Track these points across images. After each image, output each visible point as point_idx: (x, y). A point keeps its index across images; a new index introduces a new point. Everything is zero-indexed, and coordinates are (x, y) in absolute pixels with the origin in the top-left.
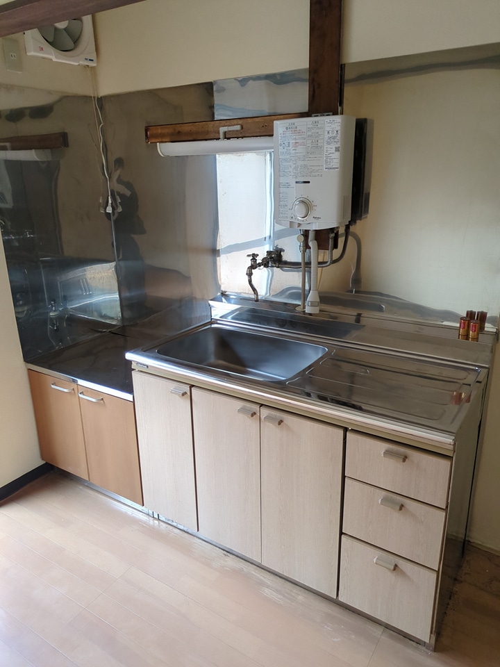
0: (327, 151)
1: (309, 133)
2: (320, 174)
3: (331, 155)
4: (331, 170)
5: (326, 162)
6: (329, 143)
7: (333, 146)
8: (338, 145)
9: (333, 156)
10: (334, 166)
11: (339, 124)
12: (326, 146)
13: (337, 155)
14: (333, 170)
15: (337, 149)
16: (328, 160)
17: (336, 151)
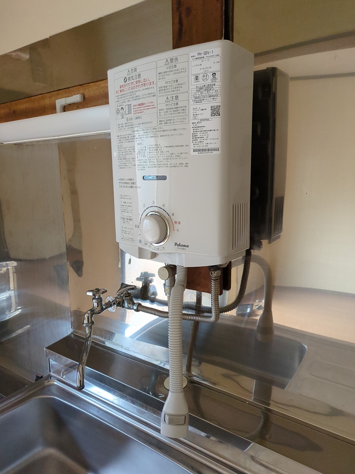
0: (195, 115)
1: (162, 83)
2: (184, 162)
3: (204, 123)
4: (205, 154)
5: (195, 137)
6: (198, 100)
7: (208, 105)
8: (218, 102)
9: (208, 125)
10: (210, 146)
11: (218, 59)
12: (192, 105)
13: (215, 123)
14: (209, 154)
15: (215, 112)
16: (199, 135)
17: (213, 114)
